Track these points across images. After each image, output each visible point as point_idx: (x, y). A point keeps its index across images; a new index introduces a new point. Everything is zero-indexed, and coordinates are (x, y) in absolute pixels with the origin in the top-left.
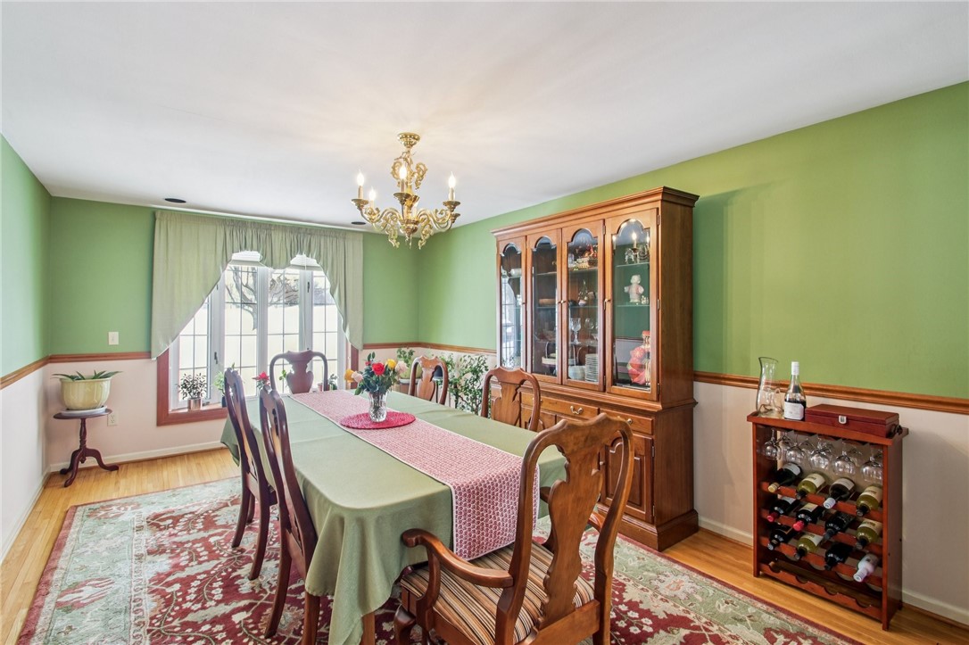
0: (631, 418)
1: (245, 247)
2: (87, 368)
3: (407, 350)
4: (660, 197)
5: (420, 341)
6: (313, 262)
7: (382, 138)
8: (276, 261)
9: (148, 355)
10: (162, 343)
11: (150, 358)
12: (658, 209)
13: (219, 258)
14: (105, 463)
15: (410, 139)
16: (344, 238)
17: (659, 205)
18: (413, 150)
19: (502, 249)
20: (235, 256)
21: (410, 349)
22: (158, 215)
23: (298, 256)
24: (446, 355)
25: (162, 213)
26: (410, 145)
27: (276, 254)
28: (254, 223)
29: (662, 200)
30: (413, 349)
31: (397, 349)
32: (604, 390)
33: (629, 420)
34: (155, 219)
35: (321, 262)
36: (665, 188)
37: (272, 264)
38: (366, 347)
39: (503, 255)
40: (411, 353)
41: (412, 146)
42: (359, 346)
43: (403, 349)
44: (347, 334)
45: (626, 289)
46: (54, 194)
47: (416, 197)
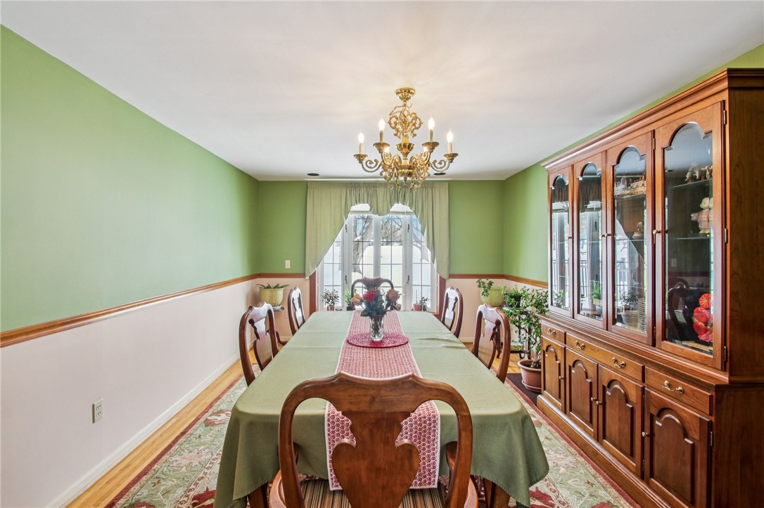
0: (683, 385)
1: (359, 201)
2: (273, 282)
3: (486, 281)
4: (725, 84)
5: (505, 273)
6: (408, 209)
7: (383, 99)
8: (380, 210)
9: (303, 275)
10: (311, 268)
11: (305, 277)
12: (724, 101)
13: (343, 212)
14: (281, 340)
15: (406, 94)
16: (432, 188)
17: (725, 96)
18: (408, 103)
19: (551, 182)
20: (354, 208)
21: (490, 280)
22: (309, 186)
23: (396, 205)
24: (519, 287)
25: (311, 184)
26: (405, 99)
27: (380, 205)
28: (365, 183)
29: (730, 88)
30: (493, 280)
31: (477, 280)
32: (654, 345)
33: (680, 388)
34: (307, 188)
35: (413, 209)
36: (729, 71)
37: (377, 213)
38: (451, 276)
39: (553, 188)
40: (490, 284)
41: (408, 99)
42: (445, 276)
43: (483, 280)
44: (435, 266)
45: (694, 216)
46: (260, 179)
47: (410, 144)
